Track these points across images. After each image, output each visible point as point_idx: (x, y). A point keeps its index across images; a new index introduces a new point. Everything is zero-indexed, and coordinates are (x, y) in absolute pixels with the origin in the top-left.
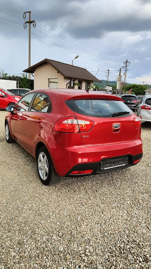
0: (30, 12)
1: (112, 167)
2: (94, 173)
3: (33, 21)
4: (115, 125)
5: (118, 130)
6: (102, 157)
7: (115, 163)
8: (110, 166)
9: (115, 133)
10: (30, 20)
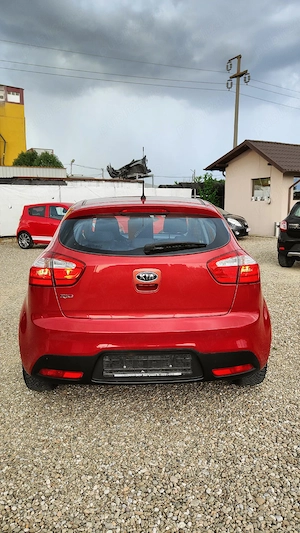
0: (239, 57)
1: (140, 375)
2: (86, 381)
3: (245, 73)
4: (142, 272)
5: (155, 286)
6: (101, 346)
7: (147, 366)
8: (133, 371)
9: (141, 291)
10: (238, 70)
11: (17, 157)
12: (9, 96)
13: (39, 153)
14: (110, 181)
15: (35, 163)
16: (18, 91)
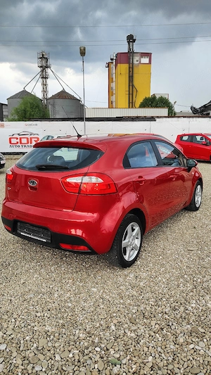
1: (30, 236)
11: (142, 101)
12: (142, 59)
13: (158, 97)
14: (193, 117)
15: (154, 104)
16: (148, 55)
